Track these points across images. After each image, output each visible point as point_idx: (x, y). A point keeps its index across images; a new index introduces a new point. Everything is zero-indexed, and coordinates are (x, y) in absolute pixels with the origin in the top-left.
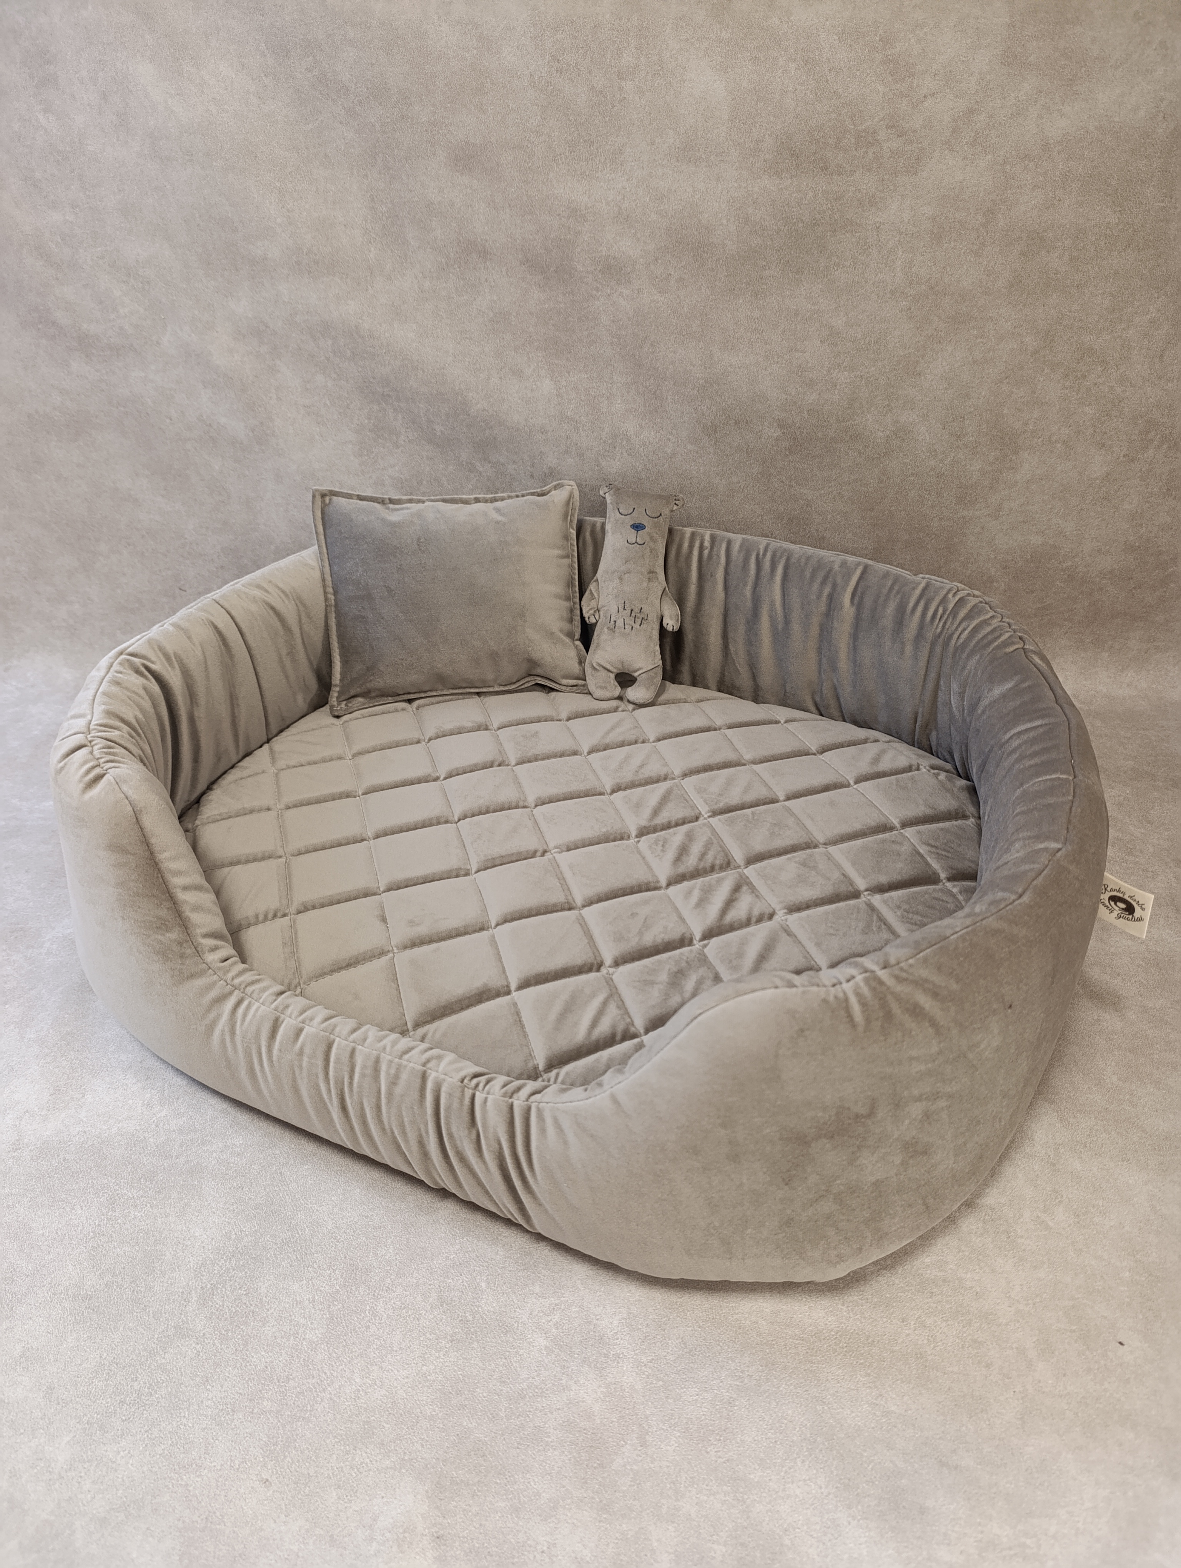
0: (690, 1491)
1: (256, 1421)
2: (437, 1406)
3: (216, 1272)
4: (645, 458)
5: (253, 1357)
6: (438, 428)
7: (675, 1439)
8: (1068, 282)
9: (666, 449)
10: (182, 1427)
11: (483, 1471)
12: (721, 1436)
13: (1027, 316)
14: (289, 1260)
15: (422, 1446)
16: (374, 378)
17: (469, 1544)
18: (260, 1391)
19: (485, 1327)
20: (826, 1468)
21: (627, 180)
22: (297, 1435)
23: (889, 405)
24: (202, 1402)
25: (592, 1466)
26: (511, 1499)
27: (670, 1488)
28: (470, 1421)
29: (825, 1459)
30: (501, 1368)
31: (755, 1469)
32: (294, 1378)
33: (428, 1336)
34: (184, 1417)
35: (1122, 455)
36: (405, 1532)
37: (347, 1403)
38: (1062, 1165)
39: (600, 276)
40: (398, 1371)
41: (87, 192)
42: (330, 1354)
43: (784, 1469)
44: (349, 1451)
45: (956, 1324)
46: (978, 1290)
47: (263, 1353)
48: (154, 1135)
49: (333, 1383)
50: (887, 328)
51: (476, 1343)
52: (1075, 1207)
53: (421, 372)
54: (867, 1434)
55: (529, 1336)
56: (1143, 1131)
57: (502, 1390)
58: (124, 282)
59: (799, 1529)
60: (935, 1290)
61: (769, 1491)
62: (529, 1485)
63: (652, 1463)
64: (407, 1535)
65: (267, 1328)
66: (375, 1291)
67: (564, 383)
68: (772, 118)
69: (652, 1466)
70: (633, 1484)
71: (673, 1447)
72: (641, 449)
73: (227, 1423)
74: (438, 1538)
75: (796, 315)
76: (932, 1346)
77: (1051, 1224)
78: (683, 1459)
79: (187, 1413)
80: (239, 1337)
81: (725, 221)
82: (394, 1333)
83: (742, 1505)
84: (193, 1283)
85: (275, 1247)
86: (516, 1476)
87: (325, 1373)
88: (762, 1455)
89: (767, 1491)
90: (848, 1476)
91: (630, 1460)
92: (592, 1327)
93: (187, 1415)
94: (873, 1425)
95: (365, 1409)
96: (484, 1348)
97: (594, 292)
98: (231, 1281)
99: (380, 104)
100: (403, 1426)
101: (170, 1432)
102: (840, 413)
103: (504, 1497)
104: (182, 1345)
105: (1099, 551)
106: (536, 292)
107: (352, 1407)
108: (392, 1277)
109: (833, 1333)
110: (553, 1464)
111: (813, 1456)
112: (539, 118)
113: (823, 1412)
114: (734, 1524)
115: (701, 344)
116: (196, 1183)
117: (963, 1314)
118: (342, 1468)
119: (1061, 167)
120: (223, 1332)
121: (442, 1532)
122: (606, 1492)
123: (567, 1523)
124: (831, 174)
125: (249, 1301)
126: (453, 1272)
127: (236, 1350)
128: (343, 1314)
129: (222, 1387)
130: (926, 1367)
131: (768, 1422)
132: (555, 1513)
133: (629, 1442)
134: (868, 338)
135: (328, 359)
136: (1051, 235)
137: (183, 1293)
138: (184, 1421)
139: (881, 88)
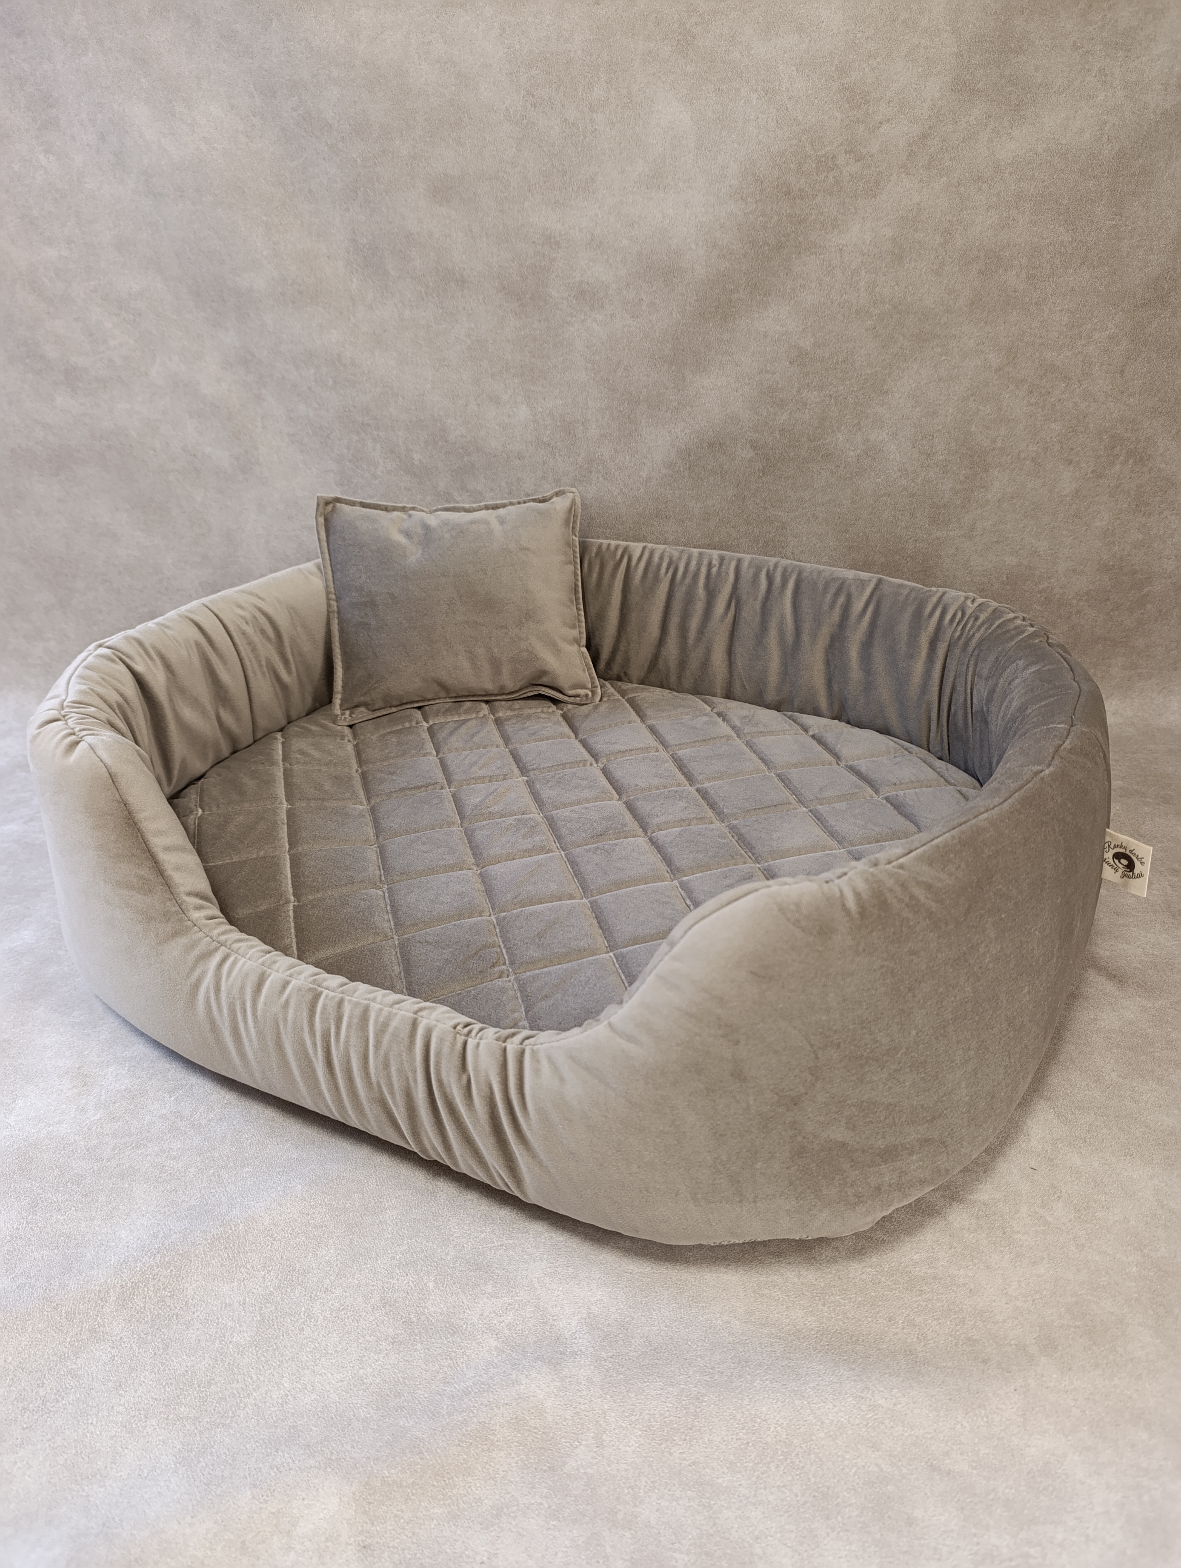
0: (650, 1497)
1: (171, 1428)
2: (373, 1409)
3: (138, 1269)
4: (620, 482)
5: (173, 1361)
6: (416, 457)
7: (635, 1439)
8: (1027, 299)
9: (642, 473)
10: (88, 1435)
11: (419, 1470)
12: (687, 1436)
13: (989, 333)
14: (220, 1259)
15: (353, 1447)
16: (354, 407)
17: (399, 1555)
18: (178, 1396)
19: (432, 1329)
20: (802, 1475)
21: (599, 207)
22: (215, 1442)
23: (858, 424)
24: (113, 1407)
25: (542, 1469)
26: (449, 1505)
27: (628, 1493)
28: (407, 1420)
29: (802, 1465)
30: (446, 1369)
31: (723, 1472)
32: (216, 1383)
33: (368, 1338)
34: (92, 1423)
35: (1090, 471)
36: (327, 1540)
37: (272, 1409)
38: (1060, 1160)
39: (574, 302)
40: (332, 1374)
41: (83, 229)
42: (258, 1358)
43: (756, 1474)
44: (271, 1453)
45: (948, 1323)
46: (972, 1287)
47: (185, 1357)
48: (85, 1138)
49: (259, 1388)
50: (854, 347)
51: (419, 1345)
52: (1075, 1202)
53: (401, 399)
54: (850, 1432)
55: (479, 1337)
56: (1147, 1127)
57: (445, 1390)
58: (115, 314)
59: (771, 1536)
60: (925, 1288)
61: (739, 1496)
62: (470, 1490)
63: (609, 1465)
64: (329, 1544)
65: (191, 1331)
66: (312, 1293)
67: (540, 409)
68: (736, 145)
69: (609, 1469)
70: (586, 1488)
71: (633, 1448)
72: (617, 473)
73: (139, 1431)
74: (365, 1547)
75: (765, 337)
76: (922, 1344)
77: (1050, 1219)
78: (643, 1461)
79: (95, 1420)
80: (160, 1340)
81: (693, 246)
82: (330, 1335)
83: (708, 1512)
84: (112, 1281)
85: (205, 1243)
86: (455, 1479)
87: (251, 1378)
88: (732, 1457)
89: (736, 1497)
90: (828, 1484)
91: (584, 1463)
92: (548, 1327)
93: (94, 1422)
94: (857, 1421)
95: (293, 1414)
96: (428, 1349)
97: (569, 319)
98: (154, 1279)
99: (362, 140)
100: (333, 1429)
101: (75, 1440)
102: (811, 432)
103: (442, 1502)
104: (96, 1350)
105: (1074, 571)
106: (512, 319)
107: (278, 1412)
108: (332, 1278)
109: (813, 1333)
110: (498, 1467)
111: (788, 1461)
112: (514, 150)
113: (802, 1408)
114: (698, 1531)
115: (674, 368)
116: (126, 1185)
117: (956, 1312)
118: (260, 1468)
119: (1013, 187)
120: (142, 1335)
121: (370, 1541)
122: (556, 1496)
123: (512, 1531)
124: (794, 198)
125: (174, 1304)
126: (398, 1271)
127: (155, 1354)
128: (276, 1317)
129: (136, 1392)
130: (916, 1362)
131: (740, 1420)
132: (498, 1521)
133: (584, 1442)
134: (835, 358)
135: (309, 388)
136: (1007, 253)
137: (100, 1291)
138: (91, 1428)
139: (838, 115)
